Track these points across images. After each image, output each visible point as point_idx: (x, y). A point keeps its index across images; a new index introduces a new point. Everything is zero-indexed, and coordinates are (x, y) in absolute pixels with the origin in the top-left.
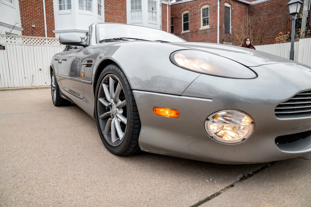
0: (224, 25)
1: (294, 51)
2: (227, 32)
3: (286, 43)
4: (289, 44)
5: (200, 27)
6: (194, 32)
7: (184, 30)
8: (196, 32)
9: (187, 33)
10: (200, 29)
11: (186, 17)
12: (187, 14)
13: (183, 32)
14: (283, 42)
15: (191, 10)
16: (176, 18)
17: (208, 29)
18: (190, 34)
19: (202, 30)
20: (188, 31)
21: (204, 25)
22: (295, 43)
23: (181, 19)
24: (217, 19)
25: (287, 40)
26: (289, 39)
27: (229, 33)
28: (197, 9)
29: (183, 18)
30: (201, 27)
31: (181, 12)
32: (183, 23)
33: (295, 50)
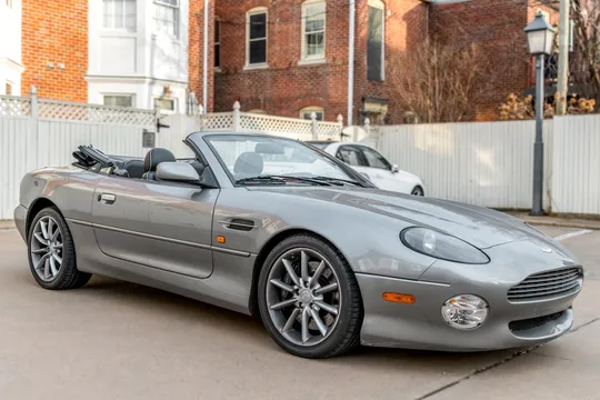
0: (365, 58)
1: (542, 145)
2: (374, 76)
3: (524, 122)
4: (532, 124)
5: (299, 56)
6: (281, 70)
7: (252, 61)
8: (287, 69)
9: (260, 70)
10: (300, 63)
11: (259, 25)
12: (261, 17)
13: (248, 66)
14: (517, 119)
15: (274, 7)
16: (229, 22)
17: (322, 65)
18: (269, 74)
19: (305, 67)
20: (264, 66)
21: (309, 53)
22: (546, 124)
23: (244, 28)
24: (348, 39)
25: (528, 113)
26: (531, 113)
27: (378, 79)
28: (292, 4)
29: (248, 27)
30: (302, 57)
31: (243, 8)
32: (248, 40)
33: (545, 140)
